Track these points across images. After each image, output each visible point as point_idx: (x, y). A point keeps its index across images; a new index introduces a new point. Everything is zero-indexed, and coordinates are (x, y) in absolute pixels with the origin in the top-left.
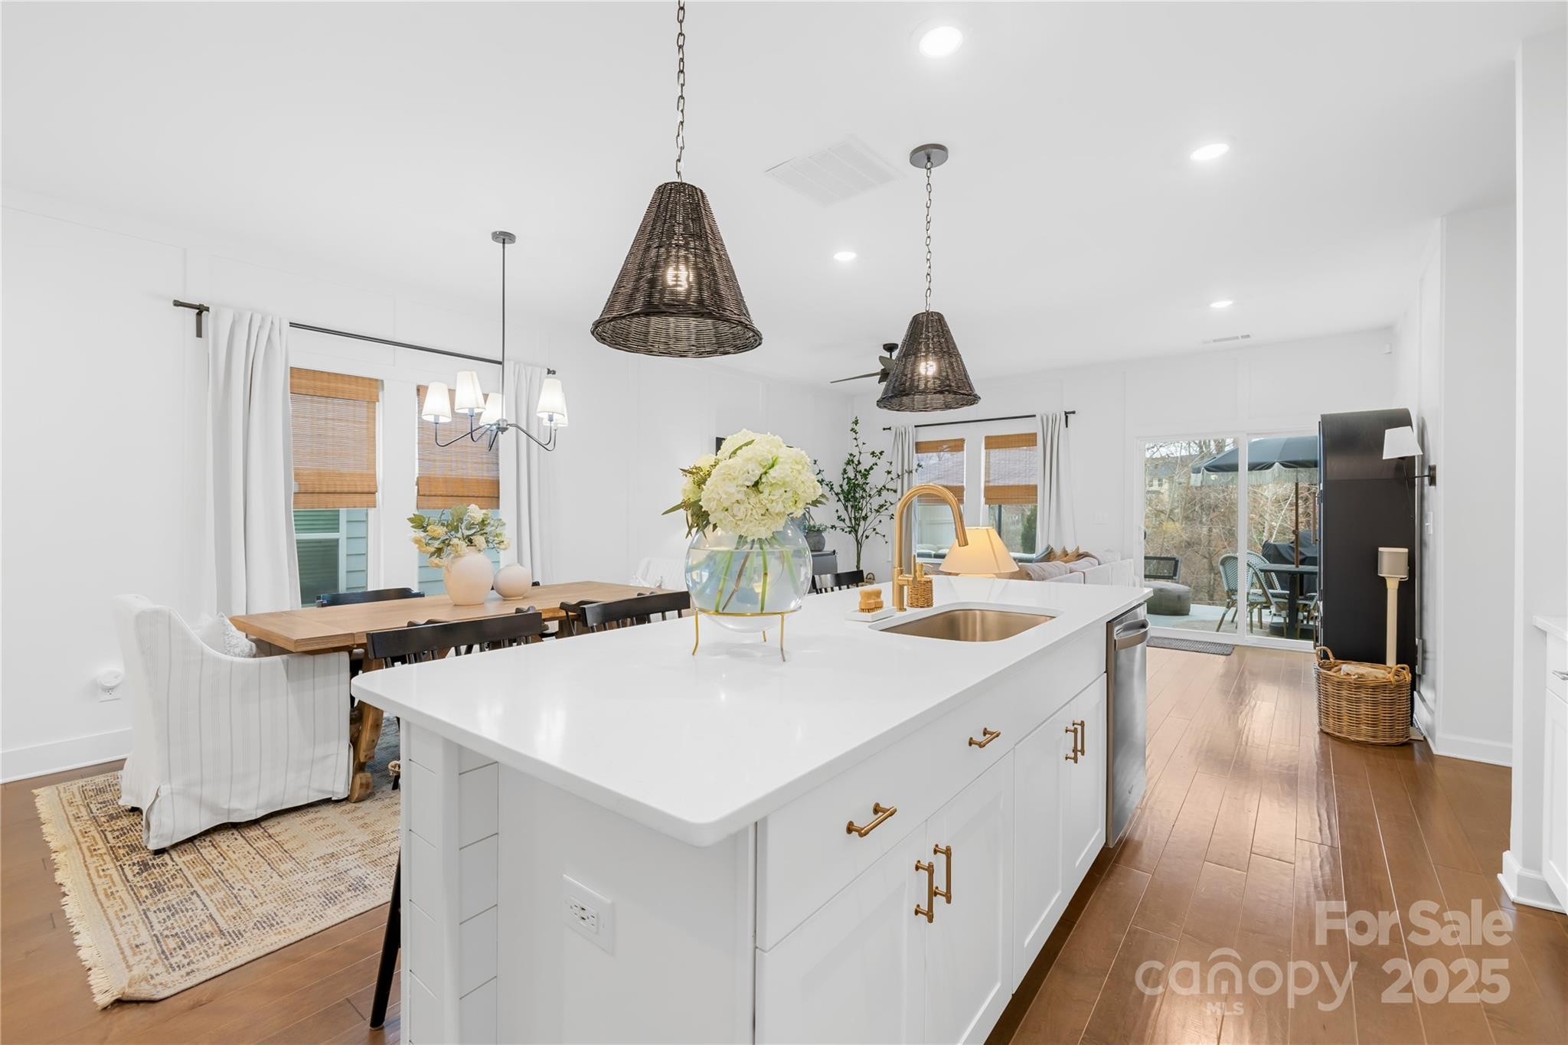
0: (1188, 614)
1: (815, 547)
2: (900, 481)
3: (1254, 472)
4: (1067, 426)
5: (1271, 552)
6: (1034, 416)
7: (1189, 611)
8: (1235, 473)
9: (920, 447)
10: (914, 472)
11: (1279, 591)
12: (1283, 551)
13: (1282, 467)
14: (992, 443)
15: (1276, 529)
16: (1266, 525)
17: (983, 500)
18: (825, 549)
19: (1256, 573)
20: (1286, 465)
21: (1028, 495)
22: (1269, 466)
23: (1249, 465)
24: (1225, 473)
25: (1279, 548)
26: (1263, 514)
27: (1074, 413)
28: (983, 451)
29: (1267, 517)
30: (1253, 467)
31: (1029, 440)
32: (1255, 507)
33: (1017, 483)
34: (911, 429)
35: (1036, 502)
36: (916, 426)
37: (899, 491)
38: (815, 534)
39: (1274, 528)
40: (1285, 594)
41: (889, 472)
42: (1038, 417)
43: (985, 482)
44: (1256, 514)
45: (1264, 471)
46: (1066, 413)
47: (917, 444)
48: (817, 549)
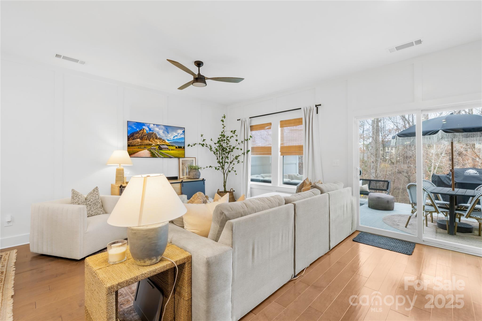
0: (393, 210)
1: (194, 177)
2: (243, 144)
3: (426, 136)
4: (317, 113)
5: (436, 179)
6: (300, 109)
7: (393, 208)
8: (414, 137)
9: (252, 128)
10: (249, 140)
11: (442, 202)
12: (443, 180)
13: (444, 133)
14: (284, 124)
15: (437, 166)
16: (433, 164)
17: (280, 153)
18: (200, 178)
19: (429, 195)
20: (446, 131)
21: (300, 151)
22: (436, 132)
23: (423, 132)
24: (409, 138)
25: (441, 178)
26: (431, 160)
27: (320, 105)
28: (280, 129)
29: (433, 161)
30: (425, 134)
31: (298, 122)
32: (427, 157)
33: (295, 145)
34: (248, 120)
35: (302, 154)
36: (250, 118)
37: (243, 149)
38: (194, 170)
39: (436, 166)
40: (445, 204)
41: (237, 140)
42: (302, 109)
43: (281, 144)
44: (428, 160)
45: (432, 136)
46: (316, 106)
47: (251, 127)
48: (195, 178)
